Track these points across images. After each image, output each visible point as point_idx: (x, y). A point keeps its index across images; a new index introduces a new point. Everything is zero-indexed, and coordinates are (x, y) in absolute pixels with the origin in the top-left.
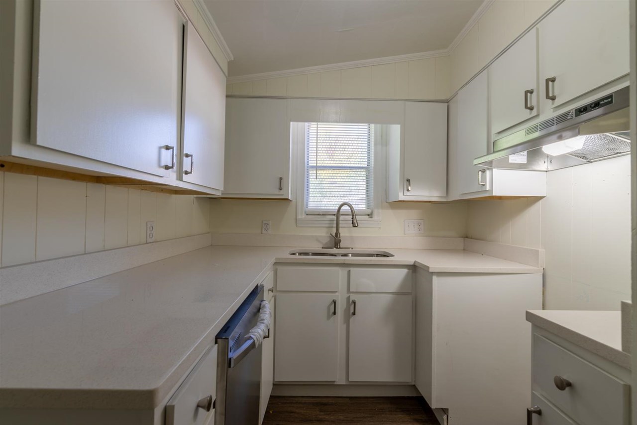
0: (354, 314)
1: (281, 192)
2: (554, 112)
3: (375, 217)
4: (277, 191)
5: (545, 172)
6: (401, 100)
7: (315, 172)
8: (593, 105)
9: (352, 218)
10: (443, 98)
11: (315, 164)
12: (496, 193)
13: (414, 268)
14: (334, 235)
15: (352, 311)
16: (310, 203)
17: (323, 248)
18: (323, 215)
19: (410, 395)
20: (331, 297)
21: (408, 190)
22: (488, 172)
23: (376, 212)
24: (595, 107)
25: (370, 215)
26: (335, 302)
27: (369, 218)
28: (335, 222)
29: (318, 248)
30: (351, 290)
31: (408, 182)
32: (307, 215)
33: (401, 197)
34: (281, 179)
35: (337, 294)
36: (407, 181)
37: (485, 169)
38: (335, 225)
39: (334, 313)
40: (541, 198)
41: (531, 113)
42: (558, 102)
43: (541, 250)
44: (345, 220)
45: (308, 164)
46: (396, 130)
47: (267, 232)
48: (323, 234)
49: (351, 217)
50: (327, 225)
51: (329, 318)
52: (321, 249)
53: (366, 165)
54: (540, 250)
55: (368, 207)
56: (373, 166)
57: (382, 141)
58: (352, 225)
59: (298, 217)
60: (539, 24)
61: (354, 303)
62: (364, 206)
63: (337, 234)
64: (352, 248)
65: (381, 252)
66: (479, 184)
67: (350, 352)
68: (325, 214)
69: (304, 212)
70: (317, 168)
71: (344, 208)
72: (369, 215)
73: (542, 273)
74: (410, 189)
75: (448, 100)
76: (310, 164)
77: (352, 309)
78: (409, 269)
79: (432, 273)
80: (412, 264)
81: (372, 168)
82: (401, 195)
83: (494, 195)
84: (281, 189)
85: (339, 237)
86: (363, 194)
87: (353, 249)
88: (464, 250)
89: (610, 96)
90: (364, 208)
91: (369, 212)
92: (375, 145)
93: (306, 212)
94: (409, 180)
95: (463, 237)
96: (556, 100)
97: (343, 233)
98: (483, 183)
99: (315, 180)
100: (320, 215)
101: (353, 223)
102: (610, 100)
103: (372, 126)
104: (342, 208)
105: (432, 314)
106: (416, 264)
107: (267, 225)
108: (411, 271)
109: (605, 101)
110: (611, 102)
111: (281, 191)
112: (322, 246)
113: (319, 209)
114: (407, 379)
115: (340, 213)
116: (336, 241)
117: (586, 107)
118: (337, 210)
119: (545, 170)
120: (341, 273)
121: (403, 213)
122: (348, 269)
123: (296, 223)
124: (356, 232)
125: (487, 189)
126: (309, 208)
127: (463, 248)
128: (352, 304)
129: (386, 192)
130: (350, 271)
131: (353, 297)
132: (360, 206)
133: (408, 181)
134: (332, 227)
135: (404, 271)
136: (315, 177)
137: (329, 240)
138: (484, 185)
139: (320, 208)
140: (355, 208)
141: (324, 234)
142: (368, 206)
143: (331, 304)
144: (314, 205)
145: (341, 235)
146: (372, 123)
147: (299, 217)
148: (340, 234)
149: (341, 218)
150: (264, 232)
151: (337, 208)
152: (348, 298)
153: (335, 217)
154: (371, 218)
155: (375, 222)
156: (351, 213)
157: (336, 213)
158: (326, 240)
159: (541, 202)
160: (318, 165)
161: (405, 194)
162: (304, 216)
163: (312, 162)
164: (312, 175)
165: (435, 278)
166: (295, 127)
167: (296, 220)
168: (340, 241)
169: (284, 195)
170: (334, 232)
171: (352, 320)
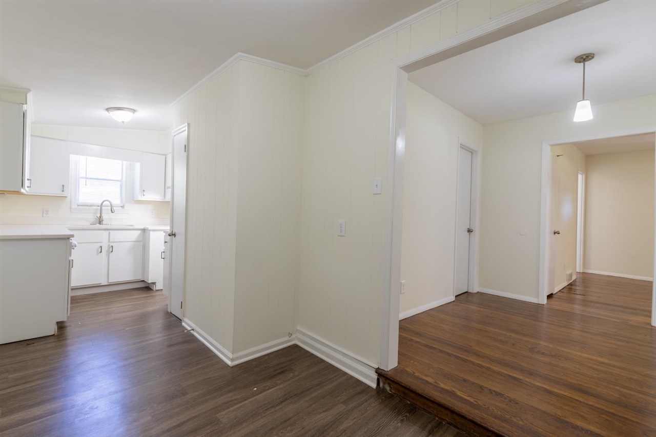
0: (112, 252)
1: (63, 193)
3: (126, 208)
4: (60, 192)
6: (141, 151)
9: (111, 208)
13: (143, 230)
14: (98, 217)
16: (80, 198)
19: (139, 287)
20: (100, 245)
21: (144, 195)
23: (126, 205)
25: (123, 207)
26: (101, 247)
28: (99, 210)
29: (86, 224)
30: (111, 241)
33: (140, 199)
34: (63, 185)
35: (103, 243)
38: (99, 212)
39: (101, 252)
44: (107, 209)
45: (79, 177)
46: (138, 165)
47: (46, 216)
48: (91, 217)
50: (94, 212)
51: (98, 254)
53: (120, 179)
55: (122, 202)
58: (110, 212)
61: (112, 246)
62: (119, 202)
63: (100, 217)
64: (111, 224)
67: (110, 267)
68: (91, 205)
71: (106, 203)
75: (166, 154)
77: (111, 249)
79: (150, 230)
80: (143, 228)
81: (124, 181)
82: (140, 197)
84: (63, 191)
85: (102, 218)
86: (118, 195)
91: (122, 205)
93: (77, 204)
97: (104, 216)
100: (88, 206)
103: (125, 162)
104: (104, 203)
106: (145, 228)
107: (47, 212)
112: (90, 224)
114: (140, 277)
115: (103, 205)
116: (100, 220)
120: (105, 233)
122: (108, 231)
123: (70, 210)
124: (113, 216)
126: (80, 202)
129: (132, 195)
130: (110, 233)
131: (111, 244)
132: (116, 201)
133: (144, 191)
134: (97, 213)
135: (140, 232)
137: (95, 220)
140: (114, 203)
144: (82, 200)
146: (124, 160)
147: (73, 207)
148: (102, 216)
149: (103, 208)
150: (44, 215)
151: (101, 203)
152: (109, 245)
153: (99, 208)
155: (125, 211)
156: (110, 205)
157: (100, 205)
158: (93, 220)
160: (87, 177)
161: (142, 197)
162: (76, 206)
163: (82, 174)
164: (82, 181)
165: (151, 232)
166: (73, 157)
167: (71, 208)
168: (103, 220)
169: (65, 194)
170: (99, 215)
171: (111, 254)
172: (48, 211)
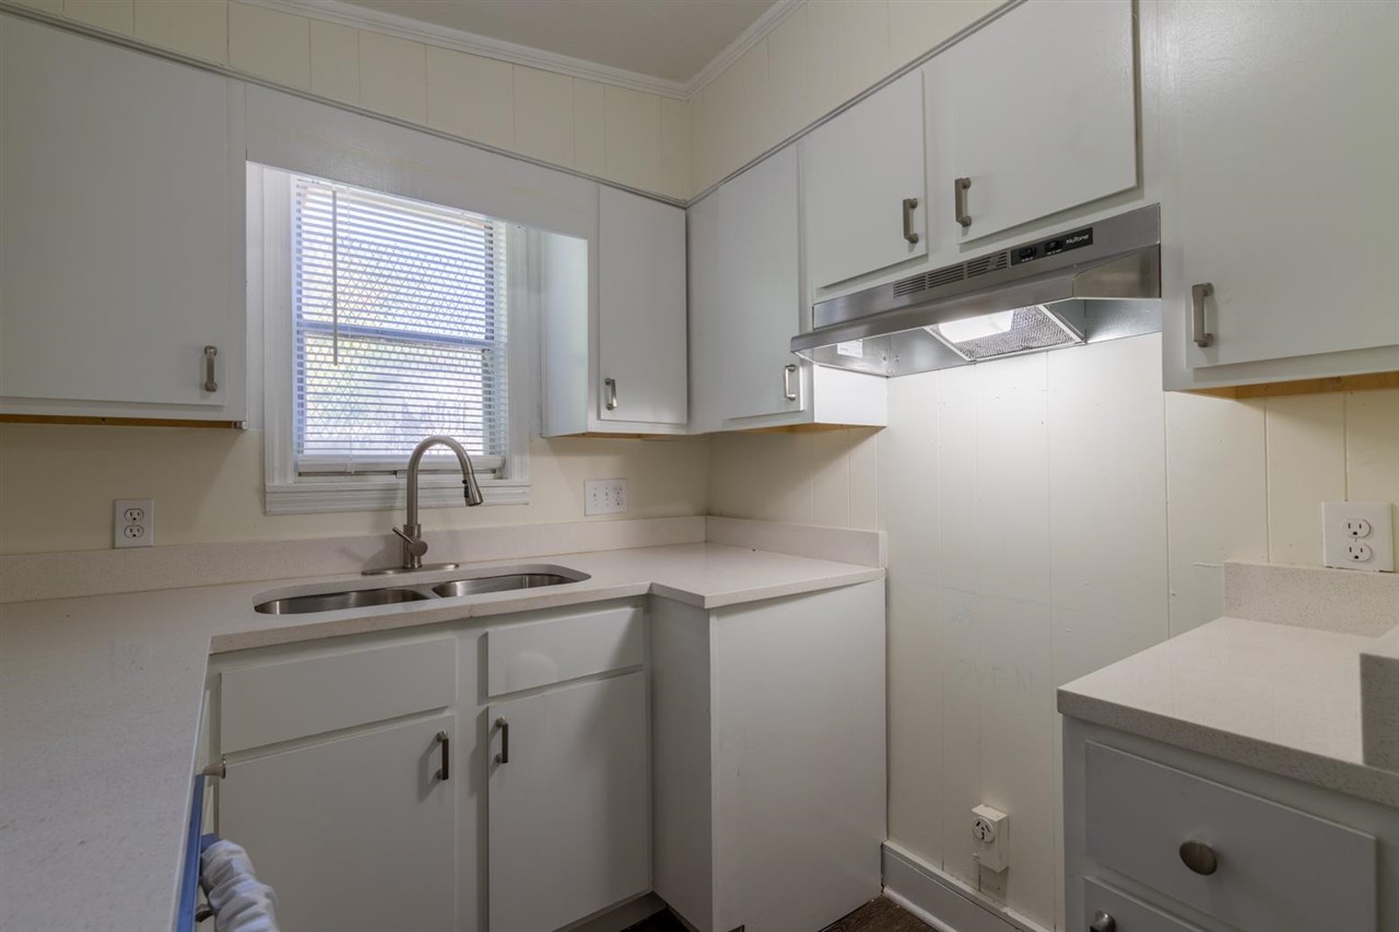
0: (504, 758)
1: (213, 399)
2: (961, 251)
3: (516, 477)
4: (194, 395)
5: (885, 380)
6: (589, 178)
7: (330, 343)
8: (1053, 244)
9: (465, 482)
10: (675, 195)
11: (331, 319)
12: (820, 417)
13: (648, 603)
14: (401, 530)
15: (496, 749)
16: (309, 437)
17: (364, 574)
18: (358, 473)
19: (639, 920)
20: (431, 726)
21: (610, 407)
22: (802, 372)
23: (516, 463)
24: (1055, 248)
25: (499, 472)
26: (444, 742)
27: (495, 478)
28: (404, 495)
29: (348, 576)
30: (491, 693)
31: (609, 388)
32: (300, 474)
33: (594, 426)
34: (210, 353)
35: (447, 713)
36: (608, 383)
37: (797, 363)
38: (401, 502)
39: (444, 774)
40: (876, 429)
41: (911, 250)
42: (975, 231)
43: (882, 533)
45: (300, 316)
46: (571, 257)
47: (134, 542)
48: (365, 530)
49: (461, 477)
50: (375, 505)
51: (423, 790)
52: (360, 578)
53: (482, 337)
54: (880, 532)
55: (492, 449)
56: (505, 340)
57: (532, 277)
58: (463, 501)
59: (267, 484)
60: (926, 64)
61: (503, 727)
62: (481, 447)
63: (409, 529)
64: (457, 566)
65: (541, 566)
66: (786, 397)
68: (363, 470)
69: (290, 469)
70: (336, 331)
71: (434, 453)
72: (494, 471)
73: (883, 579)
74: (615, 405)
75: (687, 202)
76: (306, 317)
77: (496, 741)
78: (636, 607)
79: (709, 612)
80: (644, 592)
81: (502, 346)
82: (592, 416)
83: (816, 421)
84: (210, 386)
85: (419, 536)
86: (476, 417)
87: (461, 568)
88: (706, 541)
89: (1088, 231)
90: (481, 453)
91: (496, 461)
92: (512, 284)
93: (296, 466)
94: (613, 381)
95: (701, 514)
96: (971, 228)
97: (429, 524)
98: (793, 396)
99: (333, 367)
100: (349, 474)
101: (466, 495)
102: (1086, 237)
103: (500, 228)
104: (427, 452)
105: (708, 711)
106: (656, 592)
107: (136, 516)
108: (641, 609)
109: (1076, 239)
110: (1089, 242)
111: (213, 395)
112: (359, 567)
113: (347, 456)
115: (420, 468)
116: (410, 549)
117: (1036, 249)
118: (408, 460)
119: (884, 373)
121: (581, 464)
122: (479, 632)
123: (264, 504)
124: (472, 519)
125: (802, 409)
126: (306, 452)
127: (703, 539)
128: (494, 732)
129: (542, 413)
130: (486, 635)
131: (498, 712)
132: (476, 446)
133: (611, 383)
134: (392, 509)
135: (627, 612)
136: (331, 359)
137: (381, 547)
138: (792, 399)
139: (347, 452)
141: (364, 533)
142: (493, 447)
143: (431, 749)
144: (321, 445)
145: (423, 530)
146: (499, 217)
147: (275, 482)
148: (419, 526)
149: (422, 479)
150: (121, 540)
151: (410, 453)
152: (485, 714)
153: (402, 481)
154: (501, 478)
155: (516, 490)
156: (459, 467)
157: (406, 467)
158: (372, 550)
159: (876, 437)
160: (341, 321)
161: (602, 417)
162: (291, 479)
163: (315, 309)
164: (316, 350)
165: (713, 621)
166: (263, 182)
167: (263, 492)
168: (423, 548)
169: (222, 405)
170: (400, 520)
171: (499, 778)
172: (141, 513)
